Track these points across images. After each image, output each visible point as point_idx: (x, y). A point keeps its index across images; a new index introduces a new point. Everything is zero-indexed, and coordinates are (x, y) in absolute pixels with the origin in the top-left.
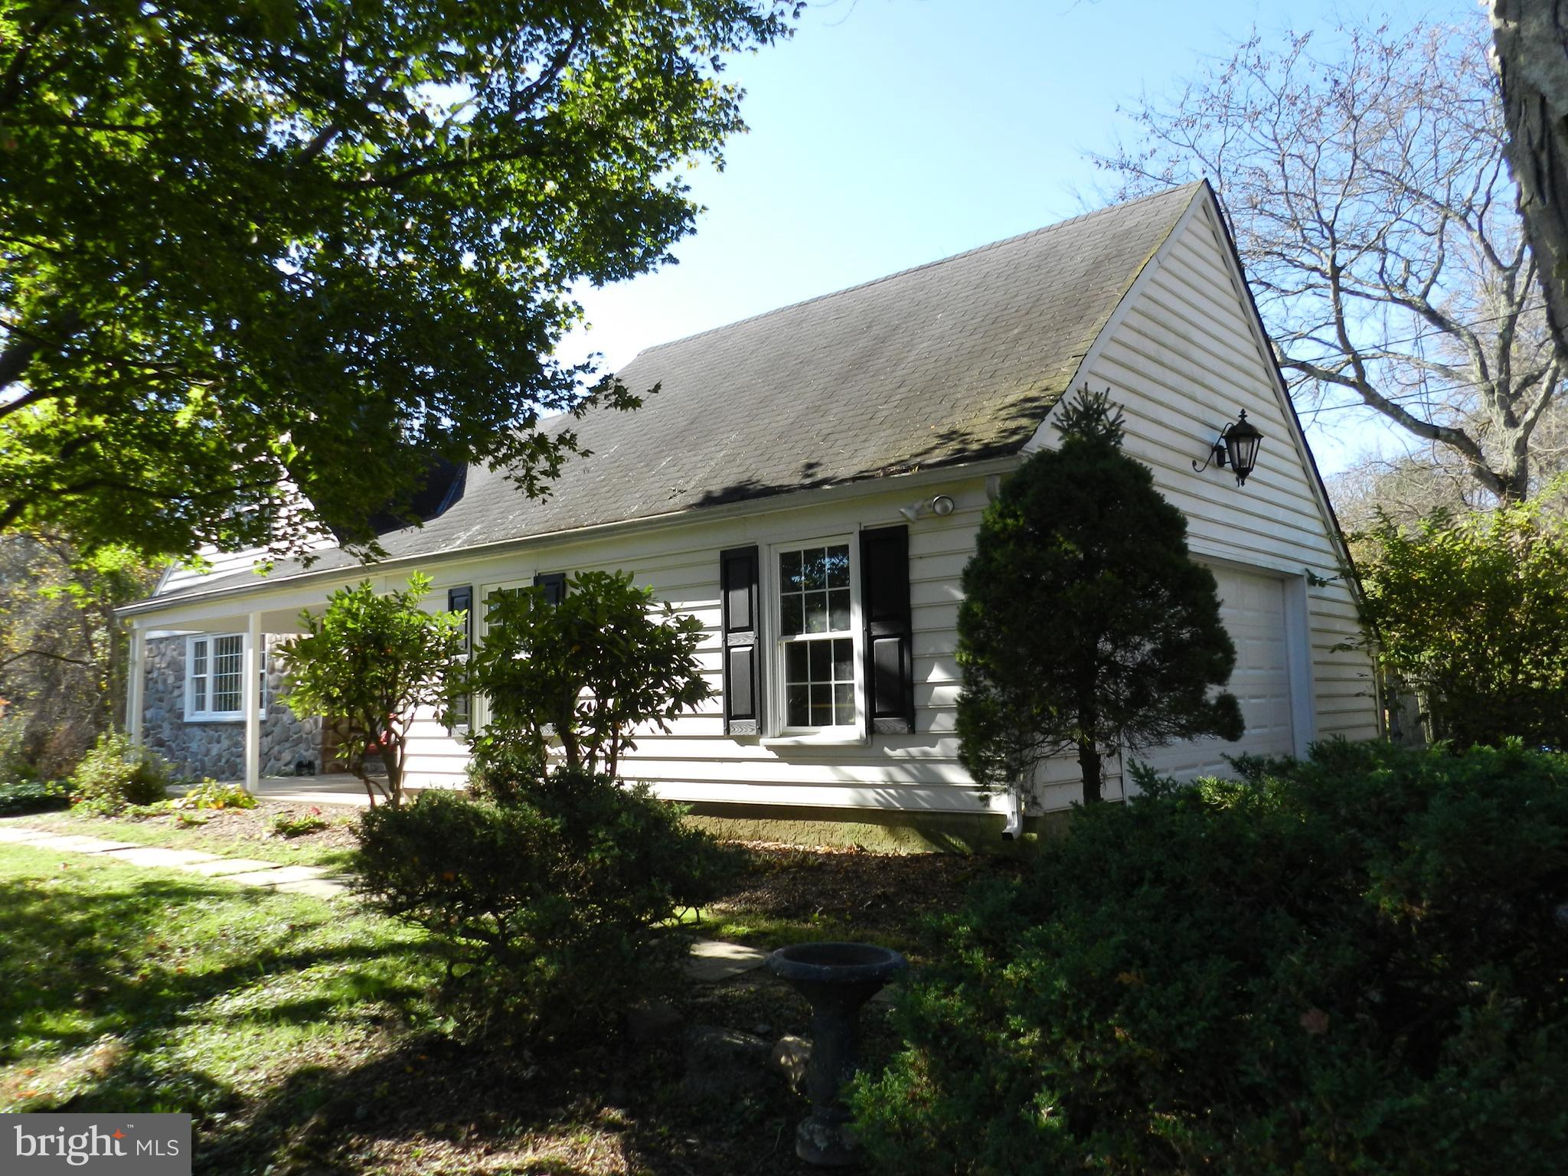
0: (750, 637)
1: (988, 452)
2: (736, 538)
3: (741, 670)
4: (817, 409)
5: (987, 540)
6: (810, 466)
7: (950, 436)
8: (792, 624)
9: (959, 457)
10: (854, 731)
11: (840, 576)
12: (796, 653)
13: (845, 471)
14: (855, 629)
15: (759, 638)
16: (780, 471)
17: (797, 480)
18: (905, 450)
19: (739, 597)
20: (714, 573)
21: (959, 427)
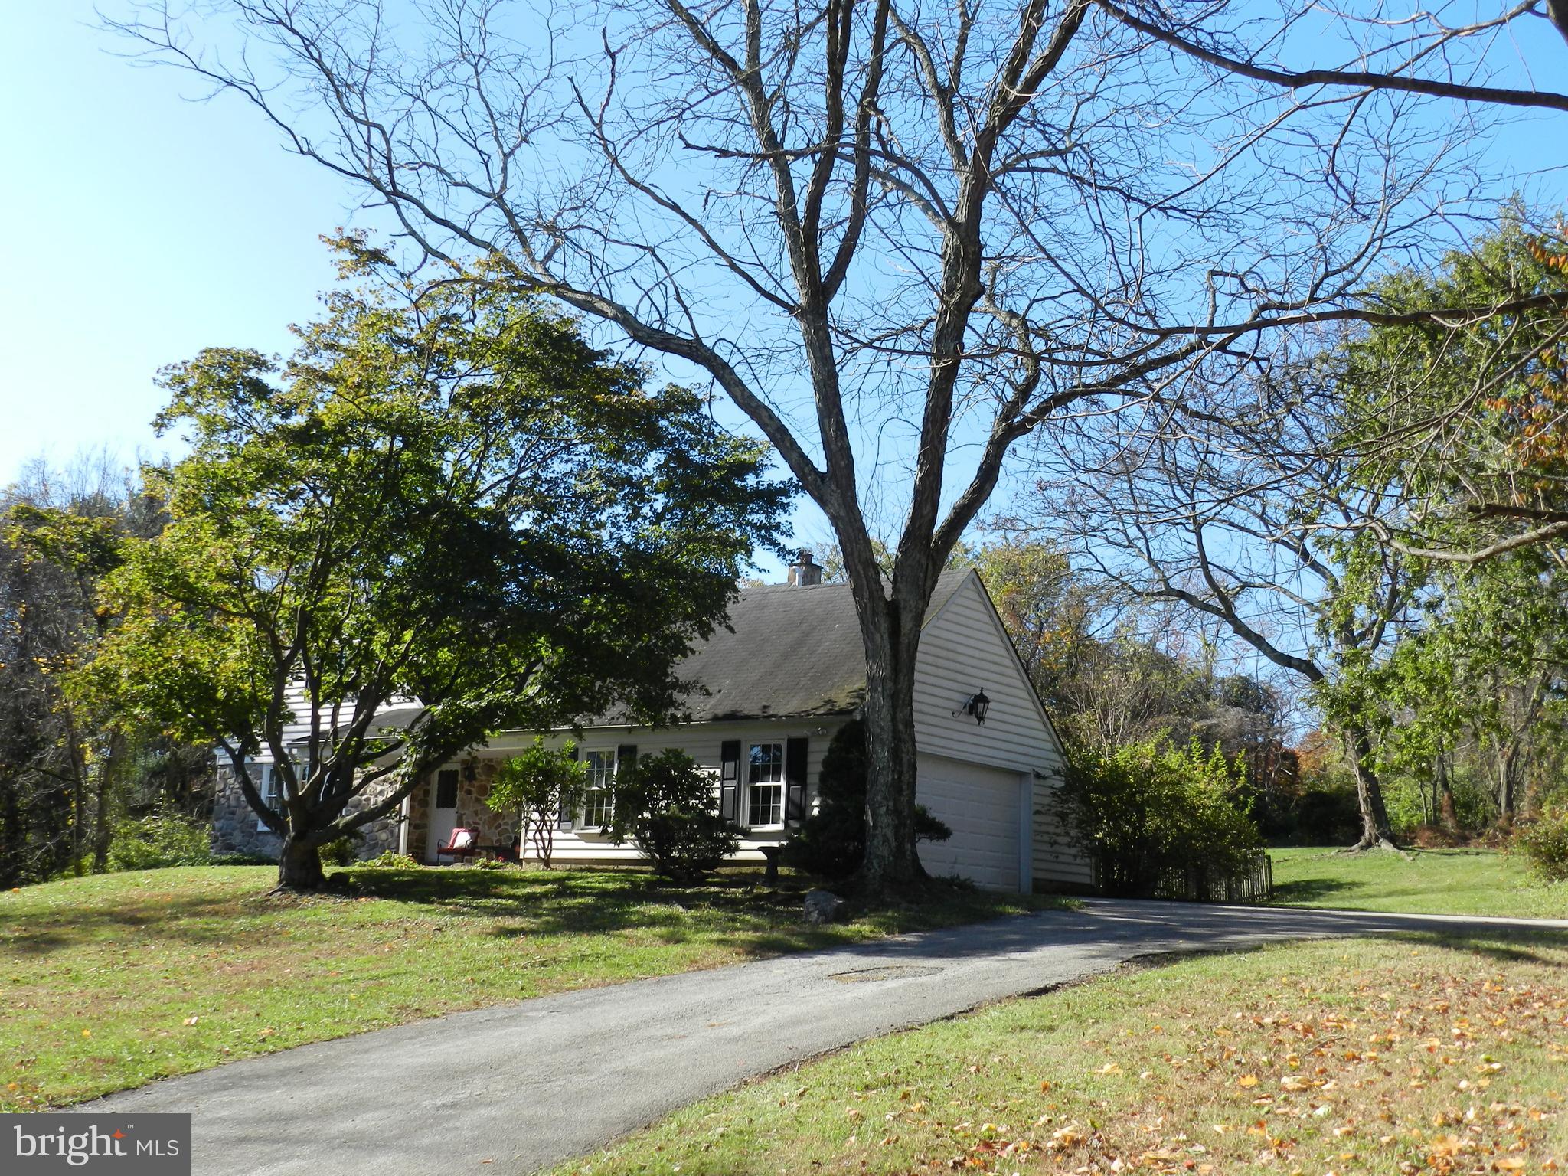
0: (734, 783)
1: (842, 712)
2: (730, 735)
3: (730, 798)
4: (771, 673)
5: (830, 750)
6: (765, 707)
7: (829, 702)
8: (754, 778)
9: (829, 713)
10: (780, 827)
11: (777, 759)
12: (755, 791)
13: (782, 712)
14: (782, 783)
15: (739, 784)
16: (751, 708)
17: (757, 712)
18: (808, 707)
19: (730, 766)
20: (719, 752)
21: (833, 698)
